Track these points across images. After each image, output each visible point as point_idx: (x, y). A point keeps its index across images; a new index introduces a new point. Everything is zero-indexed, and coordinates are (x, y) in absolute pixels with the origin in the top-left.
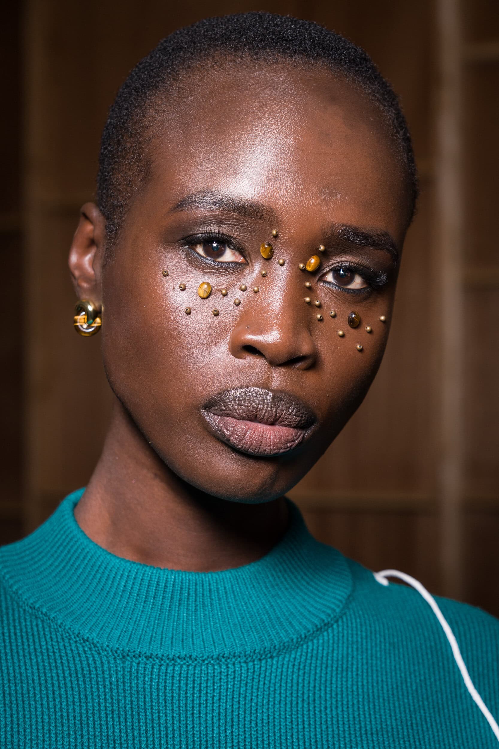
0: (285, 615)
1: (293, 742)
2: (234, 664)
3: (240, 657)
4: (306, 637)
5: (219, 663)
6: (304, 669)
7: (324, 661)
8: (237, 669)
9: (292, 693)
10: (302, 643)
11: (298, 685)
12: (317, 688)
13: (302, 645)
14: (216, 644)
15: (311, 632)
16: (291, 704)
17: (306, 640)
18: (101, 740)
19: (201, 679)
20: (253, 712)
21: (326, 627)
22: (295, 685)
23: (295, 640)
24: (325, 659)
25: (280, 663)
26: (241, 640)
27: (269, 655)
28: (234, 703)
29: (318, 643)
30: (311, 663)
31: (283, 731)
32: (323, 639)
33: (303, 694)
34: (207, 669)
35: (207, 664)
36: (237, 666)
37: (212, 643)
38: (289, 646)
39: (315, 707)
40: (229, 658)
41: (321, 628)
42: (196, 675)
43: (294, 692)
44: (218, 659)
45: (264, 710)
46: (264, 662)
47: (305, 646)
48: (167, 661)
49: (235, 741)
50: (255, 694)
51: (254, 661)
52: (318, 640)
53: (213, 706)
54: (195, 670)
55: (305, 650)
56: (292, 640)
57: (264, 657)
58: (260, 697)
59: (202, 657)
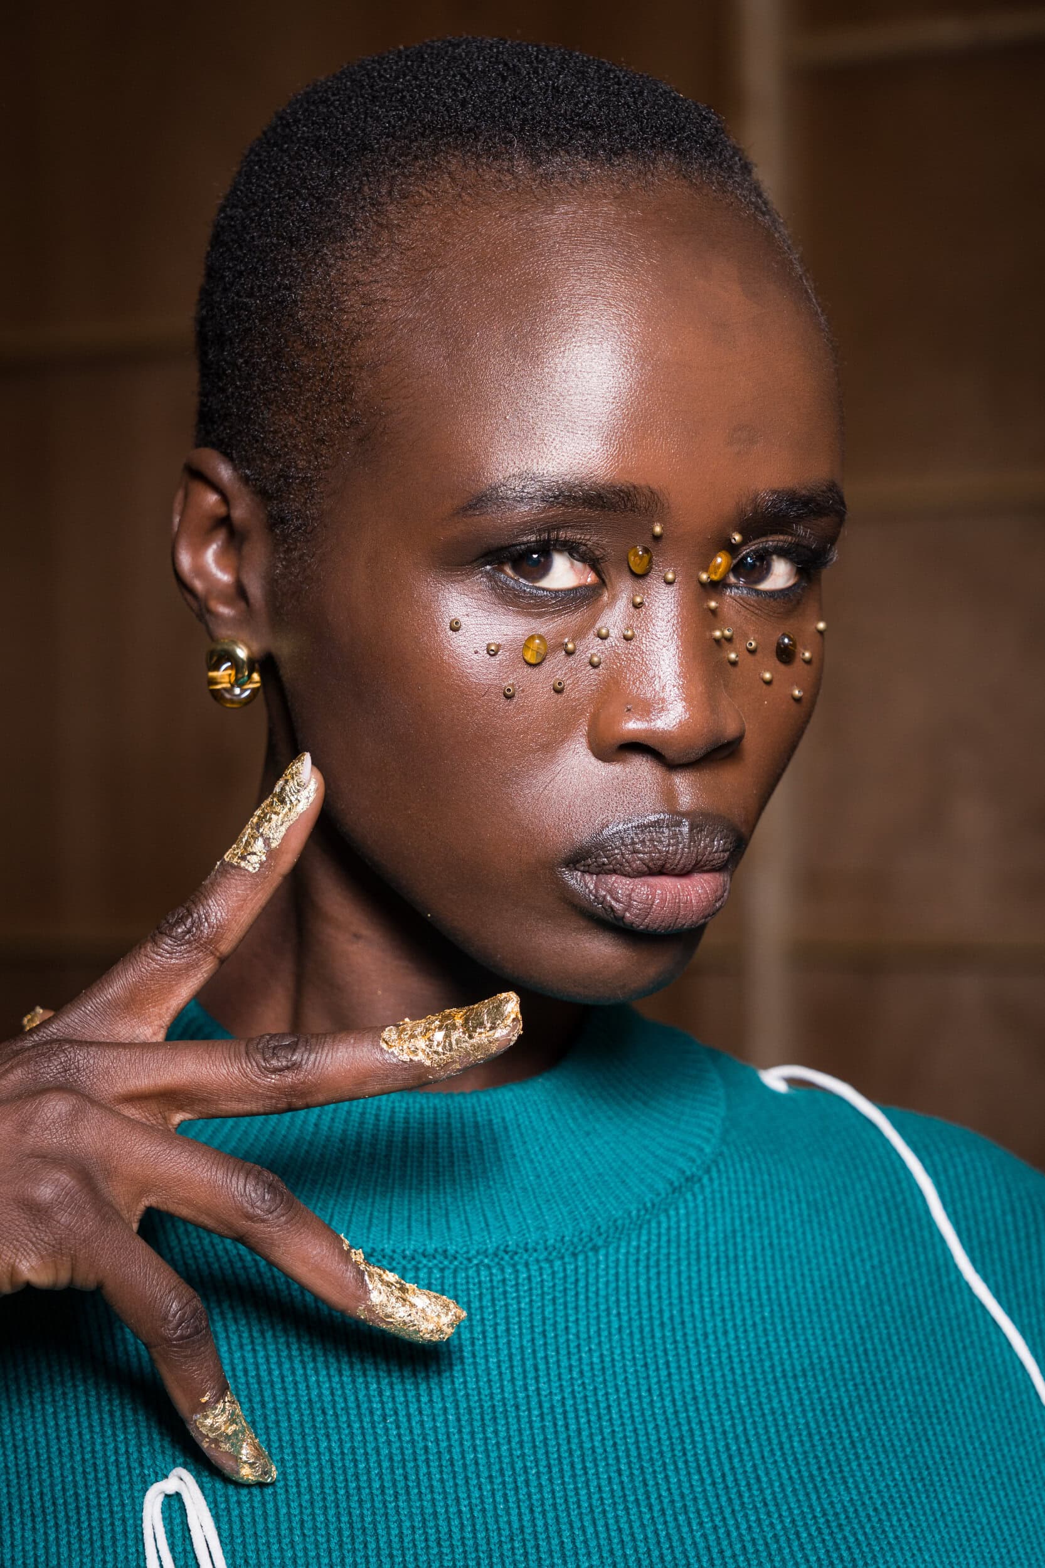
0: (611, 1168)
1: (652, 1401)
2: (527, 1265)
3: (536, 1250)
4: (653, 1205)
5: (498, 1264)
6: (658, 1265)
7: (693, 1248)
8: (533, 1273)
9: (640, 1313)
10: (648, 1217)
11: (649, 1297)
12: (686, 1300)
13: (649, 1222)
14: (491, 1228)
15: (663, 1195)
16: (641, 1332)
17: (655, 1212)
18: (298, 1408)
19: (469, 1294)
20: (574, 1350)
21: (689, 1184)
22: (644, 1297)
23: (634, 1213)
24: (693, 1243)
25: (612, 1258)
26: (536, 1218)
27: (590, 1245)
28: (537, 1336)
29: (678, 1214)
30: (669, 1254)
31: (632, 1382)
32: (686, 1207)
33: (661, 1311)
34: (479, 1275)
35: (477, 1265)
36: (534, 1268)
37: (483, 1225)
38: (624, 1225)
39: (685, 1335)
40: (516, 1253)
41: (681, 1187)
42: (459, 1287)
43: (645, 1310)
44: (496, 1255)
45: (593, 1347)
46: (581, 1257)
47: (654, 1224)
48: (404, 1262)
49: (546, 1405)
50: (572, 1318)
51: (562, 1258)
52: (677, 1209)
53: (497, 1343)
54: (455, 1277)
55: (654, 1231)
56: (630, 1213)
57: (580, 1248)
58: (583, 1323)
59: (467, 1252)
